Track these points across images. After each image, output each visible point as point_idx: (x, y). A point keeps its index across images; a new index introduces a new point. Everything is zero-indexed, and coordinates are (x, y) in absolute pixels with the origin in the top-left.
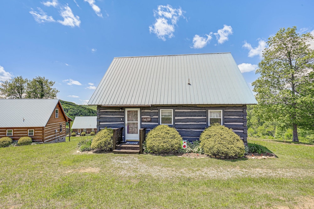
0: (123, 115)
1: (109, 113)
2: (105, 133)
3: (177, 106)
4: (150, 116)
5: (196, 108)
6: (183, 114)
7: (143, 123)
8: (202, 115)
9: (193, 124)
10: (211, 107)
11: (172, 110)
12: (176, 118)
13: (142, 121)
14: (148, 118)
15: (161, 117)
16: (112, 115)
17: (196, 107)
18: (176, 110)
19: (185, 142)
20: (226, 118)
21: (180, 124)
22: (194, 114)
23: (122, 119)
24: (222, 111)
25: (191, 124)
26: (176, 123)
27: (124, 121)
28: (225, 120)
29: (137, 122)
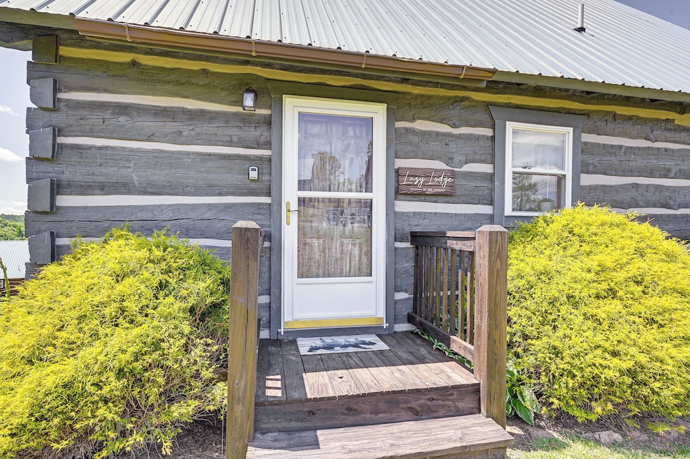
0: (268, 145)
1: (149, 124)
2: (119, 277)
4: (449, 160)
6: (615, 160)
7: (403, 206)
11: (570, 131)
12: (587, 180)
13: (398, 190)
14: (439, 172)
15: (509, 169)
16: (176, 138)
23: (254, 175)
27: (273, 189)
29: (364, 195)
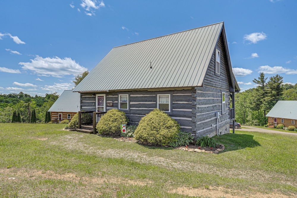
0: (95, 100)
1: (87, 99)
3: (131, 91)
4: (112, 101)
5: (147, 93)
6: (136, 99)
7: (107, 108)
8: (152, 100)
9: (144, 110)
10: (160, 91)
11: (128, 95)
12: (131, 103)
13: (107, 106)
14: (111, 103)
15: (119, 102)
16: (89, 100)
17: (147, 91)
18: (131, 96)
19: (124, 127)
20: (174, 103)
21: (134, 110)
22: (145, 99)
23: (94, 104)
24: (170, 95)
25: (142, 110)
26: (131, 108)
27: (95, 106)
28: (174, 105)
